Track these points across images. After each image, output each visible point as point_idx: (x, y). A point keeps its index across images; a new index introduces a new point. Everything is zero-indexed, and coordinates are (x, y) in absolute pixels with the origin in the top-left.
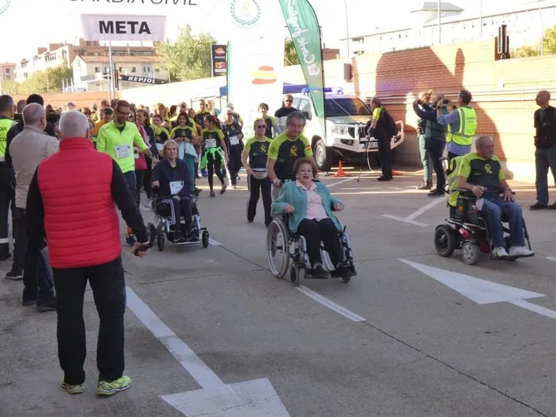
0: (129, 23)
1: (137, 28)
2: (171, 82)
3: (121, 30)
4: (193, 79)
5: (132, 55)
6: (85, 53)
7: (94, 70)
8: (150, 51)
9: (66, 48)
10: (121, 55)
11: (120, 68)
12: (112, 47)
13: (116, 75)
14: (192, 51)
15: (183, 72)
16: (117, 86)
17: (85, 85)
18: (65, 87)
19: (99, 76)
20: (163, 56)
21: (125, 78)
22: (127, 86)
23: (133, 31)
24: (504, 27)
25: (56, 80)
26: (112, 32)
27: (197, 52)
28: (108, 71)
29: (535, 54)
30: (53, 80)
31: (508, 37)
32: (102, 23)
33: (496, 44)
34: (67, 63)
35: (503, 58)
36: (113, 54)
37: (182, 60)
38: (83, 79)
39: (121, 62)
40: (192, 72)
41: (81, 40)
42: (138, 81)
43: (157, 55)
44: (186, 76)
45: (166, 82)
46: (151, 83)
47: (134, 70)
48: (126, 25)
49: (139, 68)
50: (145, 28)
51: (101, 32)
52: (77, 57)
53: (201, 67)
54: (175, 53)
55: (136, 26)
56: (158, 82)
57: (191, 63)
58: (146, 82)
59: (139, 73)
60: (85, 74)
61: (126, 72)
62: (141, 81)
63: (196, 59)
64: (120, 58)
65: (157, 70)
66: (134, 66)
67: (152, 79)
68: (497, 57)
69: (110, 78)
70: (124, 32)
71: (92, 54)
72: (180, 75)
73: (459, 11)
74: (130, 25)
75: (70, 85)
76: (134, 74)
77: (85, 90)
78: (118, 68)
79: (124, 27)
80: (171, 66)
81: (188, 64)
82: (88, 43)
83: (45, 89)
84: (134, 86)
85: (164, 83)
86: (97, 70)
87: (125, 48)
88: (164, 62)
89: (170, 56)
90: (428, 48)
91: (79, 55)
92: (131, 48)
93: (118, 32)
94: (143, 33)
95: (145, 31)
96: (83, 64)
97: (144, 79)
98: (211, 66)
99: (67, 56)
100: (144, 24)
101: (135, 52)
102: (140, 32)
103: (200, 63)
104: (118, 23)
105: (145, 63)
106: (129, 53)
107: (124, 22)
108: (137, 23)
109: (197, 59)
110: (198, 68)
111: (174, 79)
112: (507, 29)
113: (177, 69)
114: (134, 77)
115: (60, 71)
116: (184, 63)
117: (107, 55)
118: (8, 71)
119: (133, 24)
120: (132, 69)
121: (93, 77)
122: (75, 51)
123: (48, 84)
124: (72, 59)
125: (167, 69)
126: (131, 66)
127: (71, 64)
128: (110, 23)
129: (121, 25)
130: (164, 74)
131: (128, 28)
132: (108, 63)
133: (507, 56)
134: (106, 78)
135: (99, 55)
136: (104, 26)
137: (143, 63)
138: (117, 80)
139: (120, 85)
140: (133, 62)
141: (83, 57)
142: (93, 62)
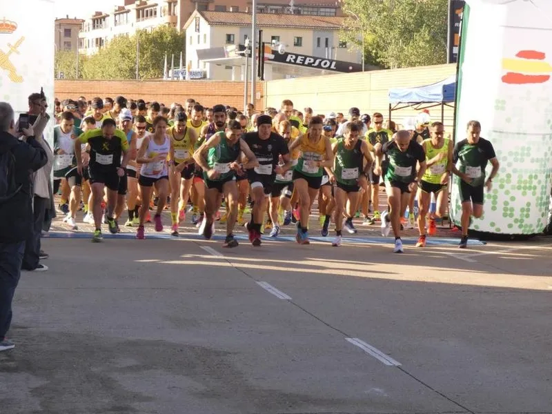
2: (365, 70)
4: (412, 64)
5: (298, 13)
6: (211, 7)
7: (225, 38)
10: (277, 12)
13: (262, 48)
14: (412, 10)
15: (392, 50)
16: (260, 71)
17: (205, 66)
18: (169, 69)
19: (232, 51)
20: (354, 18)
21: (281, 58)
22: (283, 75)
25: (153, 55)
27: (422, 13)
30: (147, 55)
34: (175, 24)
37: (391, 26)
38: (202, 54)
39: (276, 26)
40: (408, 50)
42: (303, 64)
43: (345, 16)
44: (398, 58)
45: (357, 69)
46: (329, 68)
47: (298, 42)
49: (308, 38)
52: (196, 13)
53: (428, 42)
54: (379, 12)
57: (407, 34)
58: (319, 66)
59: (308, 48)
60: (206, 46)
62: (310, 65)
63: (419, 25)
64: (274, 19)
65: (343, 44)
66: (299, 33)
67: (331, 62)
69: (250, 56)
71: (223, 9)
72: (388, 55)
75: (177, 65)
76: (298, 50)
77: (205, 77)
78: (266, 38)
80: (370, 38)
81: (402, 34)
83: (132, 70)
84: (297, 75)
85: (353, 71)
86: (229, 39)
88: (358, 29)
89: (368, 17)
91: (199, 11)
96: (205, 27)
97: (315, 59)
98: (446, 41)
99: (178, 10)
103: (425, 33)
105: (323, 29)
106: (292, 9)
109: (421, 26)
110: (422, 44)
111: (372, 63)
113: (382, 44)
114: (297, 56)
115: (161, 37)
116: (395, 33)
117: (250, 13)
118: (68, 32)
120: (292, 41)
121: (221, 53)
123: (138, 60)
124: (186, 16)
125: (360, 44)
126: (293, 35)
127: (182, 25)
130: (354, 53)
132: (250, 25)
135: (236, 10)
137: (315, 29)
138: (262, 60)
139: (268, 68)
140: (296, 27)
141: (205, 12)
142: (224, 24)
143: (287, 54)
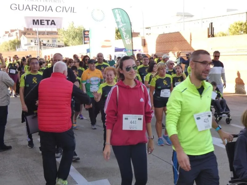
0: (46, 20)
1: (50, 22)
2: (65, 47)
3: (42, 23)
4: (75, 45)
5: (47, 34)
6: (26, 34)
7: (30, 41)
8: (56, 33)
9: (18, 31)
10: (42, 34)
11: (42, 41)
12: (38, 31)
13: (40, 43)
14: (74, 33)
15: (70, 42)
16: (40, 48)
17: (26, 47)
18: (17, 48)
19: (33, 44)
20: (61, 35)
21: (44, 45)
22: (45, 48)
24: (212, 23)
25: (13, 46)
26: (38, 24)
27: (77, 33)
28: (37, 41)
29: (225, 35)
30: (12, 46)
31: (213, 28)
32: (34, 21)
33: (208, 31)
34: (18, 38)
35: (211, 37)
36: (39, 34)
37: (70, 37)
38: (25, 45)
39: (42, 38)
40: (74, 42)
41: (25, 28)
42: (50, 46)
43: (58, 35)
44: (72, 44)
45: (63, 46)
46: (56, 47)
47: (48, 41)
48: (45, 21)
49: (51, 40)
50: (53, 23)
51: (34, 24)
52: (23, 35)
53: (78, 40)
54: (67, 34)
55: (49, 22)
56: (59, 46)
57: (74, 38)
58: (54, 46)
59: (51, 42)
60: (26, 43)
61: (45, 42)
62: (52, 46)
63: (76, 36)
64: (41, 36)
65: (59, 41)
66: (48, 39)
67: (56, 45)
68: (209, 36)
69: (38, 45)
71: (29, 34)
72: (69, 43)
73: (192, 16)
74: (46, 22)
75: (19, 48)
76: (48, 43)
77: (26, 50)
78: (41, 40)
79: (44, 22)
80: (65, 39)
81: (72, 38)
82: (28, 29)
83: (8, 50)
84: (48, 48)
86: (32, 41)
87: (44, 31)
88: (62, 38)
89: (64, 35)
90: (178, 32)
91: (24, 35)
92: (47, 31)
95: (53, 24)
96: (25, 38)
97: (53, 45)
98: (83, 40)
99: (18, 35)
100: (53, 21)
101: (49, 33)
102: (51, 24)
103: (78, 38)
104: (41, 20)
105: (54, 38)
106: (46, 34)
108: (50, 20)
110: (77, 40)
111: (66, 45)
112: (213, 24)
113: (68, 41)
115: (15, 41)
116: (71, 38)
117: (36, 35)
120: (47, 41)
121: (29, 44)
122: (22, 33)
123: (9, 47)
124: (21, 36)
125: (63, 41)
126: (47, 40)
127: (20, 38)
128: (38, 20)
130: (62, 43)
131: (46, 23)
132: (37, 38)
133: (213, 36)
134: (36, 45)
135: (33, 34)
137: (52, 38)
138: (41, 46)
139: (42, 48)
140: (48, 38)
141: (25, 35)
142: (30, 38)
143: (46, 44)
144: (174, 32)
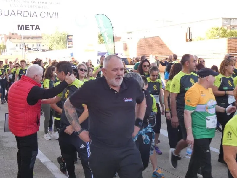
0: (31, 25)
1: (34, 27)
2: (49, 51)
3: (27, 28)
4: (59, 49)
5: (32, 39)
6: (12, 38)
8: (40, 38)
9: (3, 36)
10: (27, 39)
11: (27, 45)
12: (23, 36)
13: (25, 47)
14: (58, 38)
15: (55, 46)
16: (25, 52)
18: (3, 53)
19: (18, 48)
20: (46, 40)
21: (29, 49)
22: (30, 52)
23: (32, 29)
24: (189, 28)
26: (23, 29)
28: (22, 46)
29: (203, 39)
31: (191, 32)
32: (19, 26)
33: (186, 35)
34: (3, 43)
35: (189, 41)
36: (24, 39)
37: (54, 41)
38: (11, 49)
39: (28, 42)
40: (58, 46)
41: (10, 33)
42: (35, 50)
43: (43, 39)
44: (56, 48)
45: (47, 51)
46: (41, 51)
47: (33, 46)
48: (29, 26)
49: (35, 45)
50: (38, 28)
51: (19, 29)
52: (8, 40)
53: (63, 44)
54: (51, 38)
56: (44, 51)
57: (58, 42)
58: (38, 51)
59: (35, 47)
60: (12, 47)
61: (30, 46)
62: (36, 50)
63: (60, 40)
65: (43, 46)
66: (33, 44)
67: (41, 49)
68: (187, 40)
69: (23, 49)
70: (29, 29)
71: (15, 39)
72: (54, 48)
74: (31, 26)
75: (5, 52)
78: (26, 45)
79: (28, 27)
80: (49, 44)
82: (13, 34)
84: (33, 53)
85: (46, 51)
86: (17, 45)
87: (29, 36)
88: (46, 42)
89: (49, 39)
90: (158, 37)
92: (32, 36)
93: (26, 29)
94: (37, 30)
95: (38, 29)
96: (11, 43)
98: (66, 44)
99: (4, 39)
100: (37, 26)
105: (38, 42)
107: (29, 25)
108: (34, 25)
109: (61, 41)
110: (61, 45)
111: (50, 49)
113: (52, 45)
114: (33, 49)
116: (55, 43)
117: (21, 39)
119: (32, 26)
121: (15, 49)
122: (7, 37)
124: (6, 41)
125: (47, 45)
126: (32, 44)
127: (5, 43)
129: (27, 26)
130: (46, 48)
131: (30, 27)
132: (22, 42)
133: (191, 40)
134: (21, 49)
135: (18, 39)
136: (20, 26)
137: (37, 42)
138: (26, 50)
139: (27, 52)
140: (33, 42)
141: (10, 40)
142: (15, 42)
143: (31, 48)
144: (154, 36)
